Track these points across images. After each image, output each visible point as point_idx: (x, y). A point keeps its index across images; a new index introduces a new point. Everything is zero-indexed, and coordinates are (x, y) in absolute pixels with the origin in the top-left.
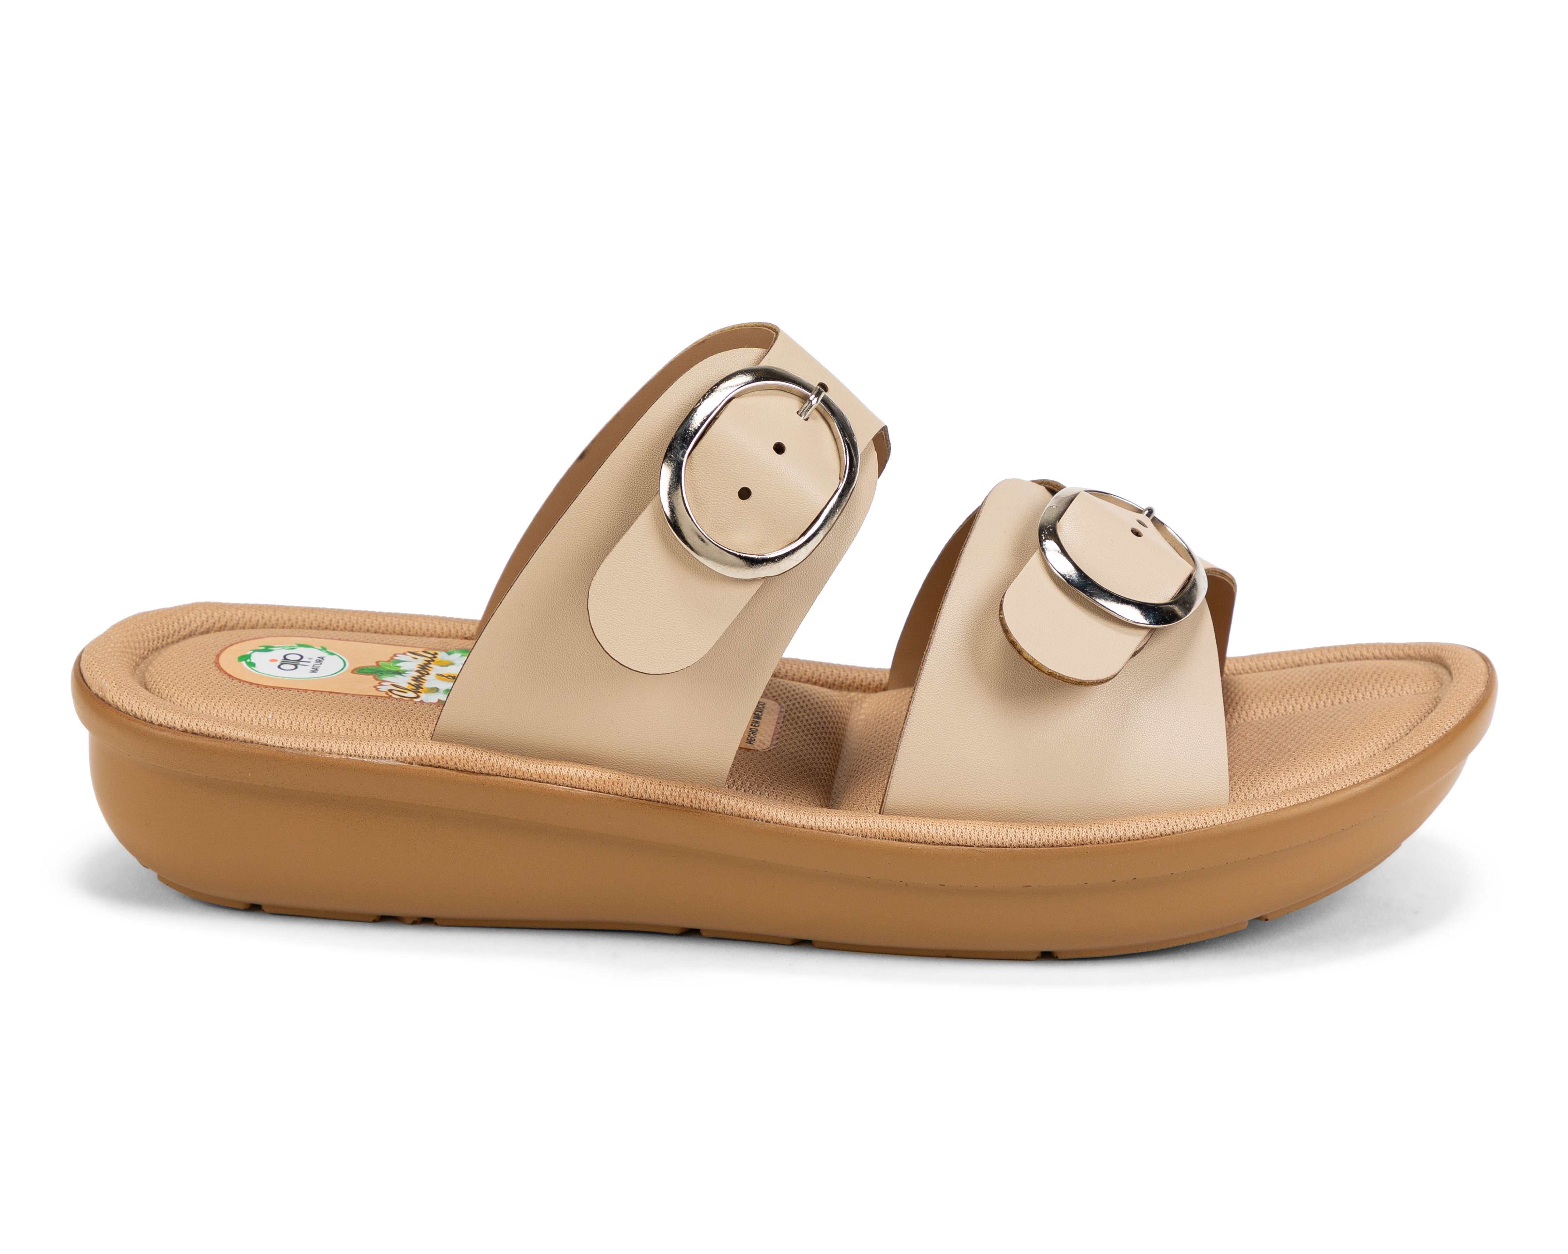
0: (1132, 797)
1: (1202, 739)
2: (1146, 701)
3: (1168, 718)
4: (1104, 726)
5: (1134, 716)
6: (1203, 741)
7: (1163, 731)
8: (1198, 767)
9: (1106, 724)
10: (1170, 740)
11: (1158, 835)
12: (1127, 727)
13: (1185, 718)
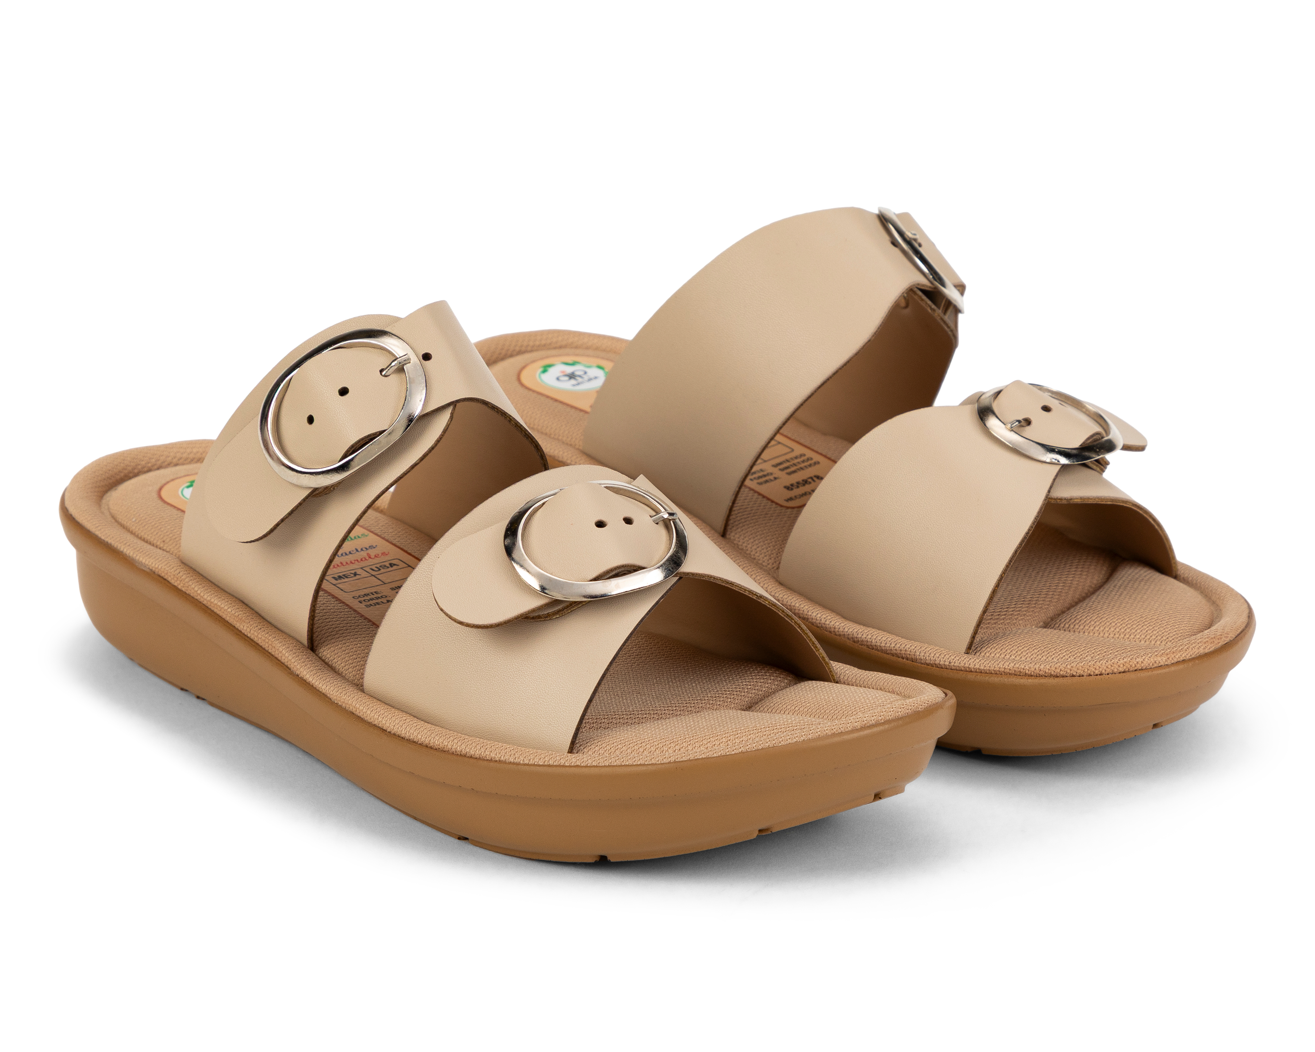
0: (505, 727)
1: (569, 698)
2: (544, 656)
3: (554, 673)
4: (506, 666)
5: (530, 665)
6: (570, 699)
7: (545, 682)
8: (556, 718)
9: (507, 665)
10: (547, 691)
11: (489, 759)
12: (521, 672)
13: (567, 678)
